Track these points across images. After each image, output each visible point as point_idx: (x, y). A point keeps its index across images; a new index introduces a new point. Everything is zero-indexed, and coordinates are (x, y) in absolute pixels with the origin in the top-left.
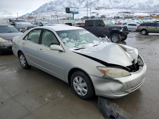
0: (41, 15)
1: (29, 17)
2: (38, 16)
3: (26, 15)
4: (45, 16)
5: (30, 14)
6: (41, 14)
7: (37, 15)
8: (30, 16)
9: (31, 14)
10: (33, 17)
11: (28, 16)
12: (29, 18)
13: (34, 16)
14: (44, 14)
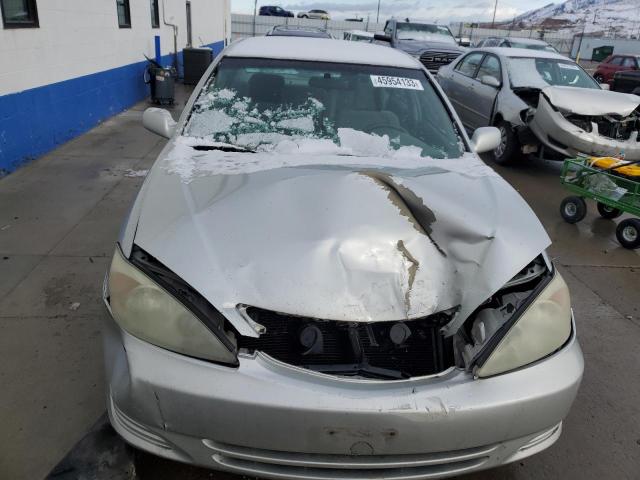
0: (608, 14)
1: (548, 20)
2: (591, 17)
3: (539, 10)
4: (624, 20)
5: (557, 9)
6: (608, 7)
7: (588, 12)
8: (555, 15)
9: (563, 6)
10: (566, 21)
11: (547, 16)
12: (548, 26)
13: (572, 18)
14: (621, 8)
